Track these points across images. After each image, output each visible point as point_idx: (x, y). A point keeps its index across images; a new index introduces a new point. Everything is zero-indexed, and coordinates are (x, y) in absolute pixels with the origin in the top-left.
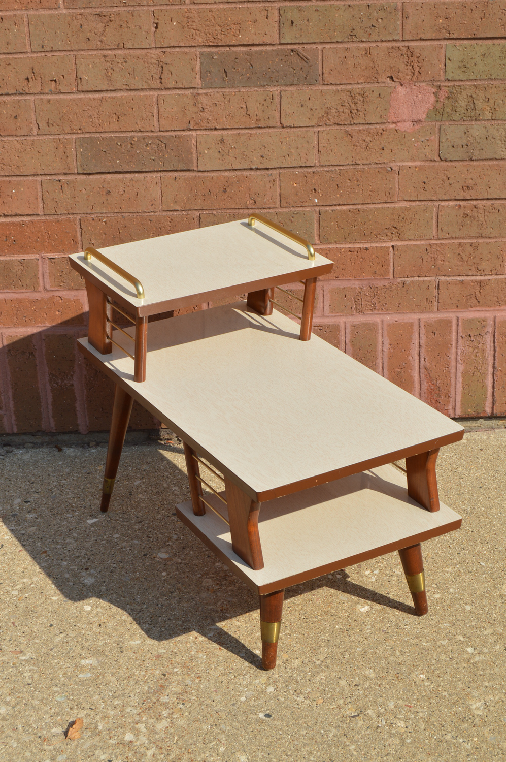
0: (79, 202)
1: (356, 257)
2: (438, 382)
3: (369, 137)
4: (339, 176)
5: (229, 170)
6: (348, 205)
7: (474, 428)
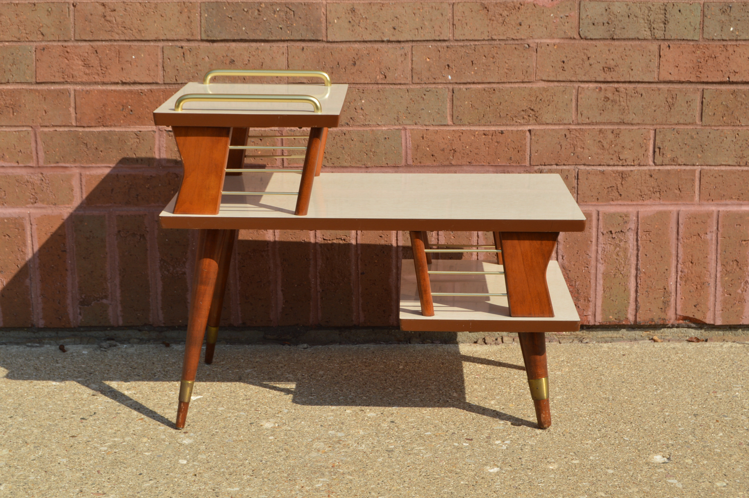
0: (201, 70)
1: (491, 141)
2: (577, 283)
3: (505, 12)
4: (474, 52)
5: (360, 42)
6: (483, 83)
7: (615, 339)
